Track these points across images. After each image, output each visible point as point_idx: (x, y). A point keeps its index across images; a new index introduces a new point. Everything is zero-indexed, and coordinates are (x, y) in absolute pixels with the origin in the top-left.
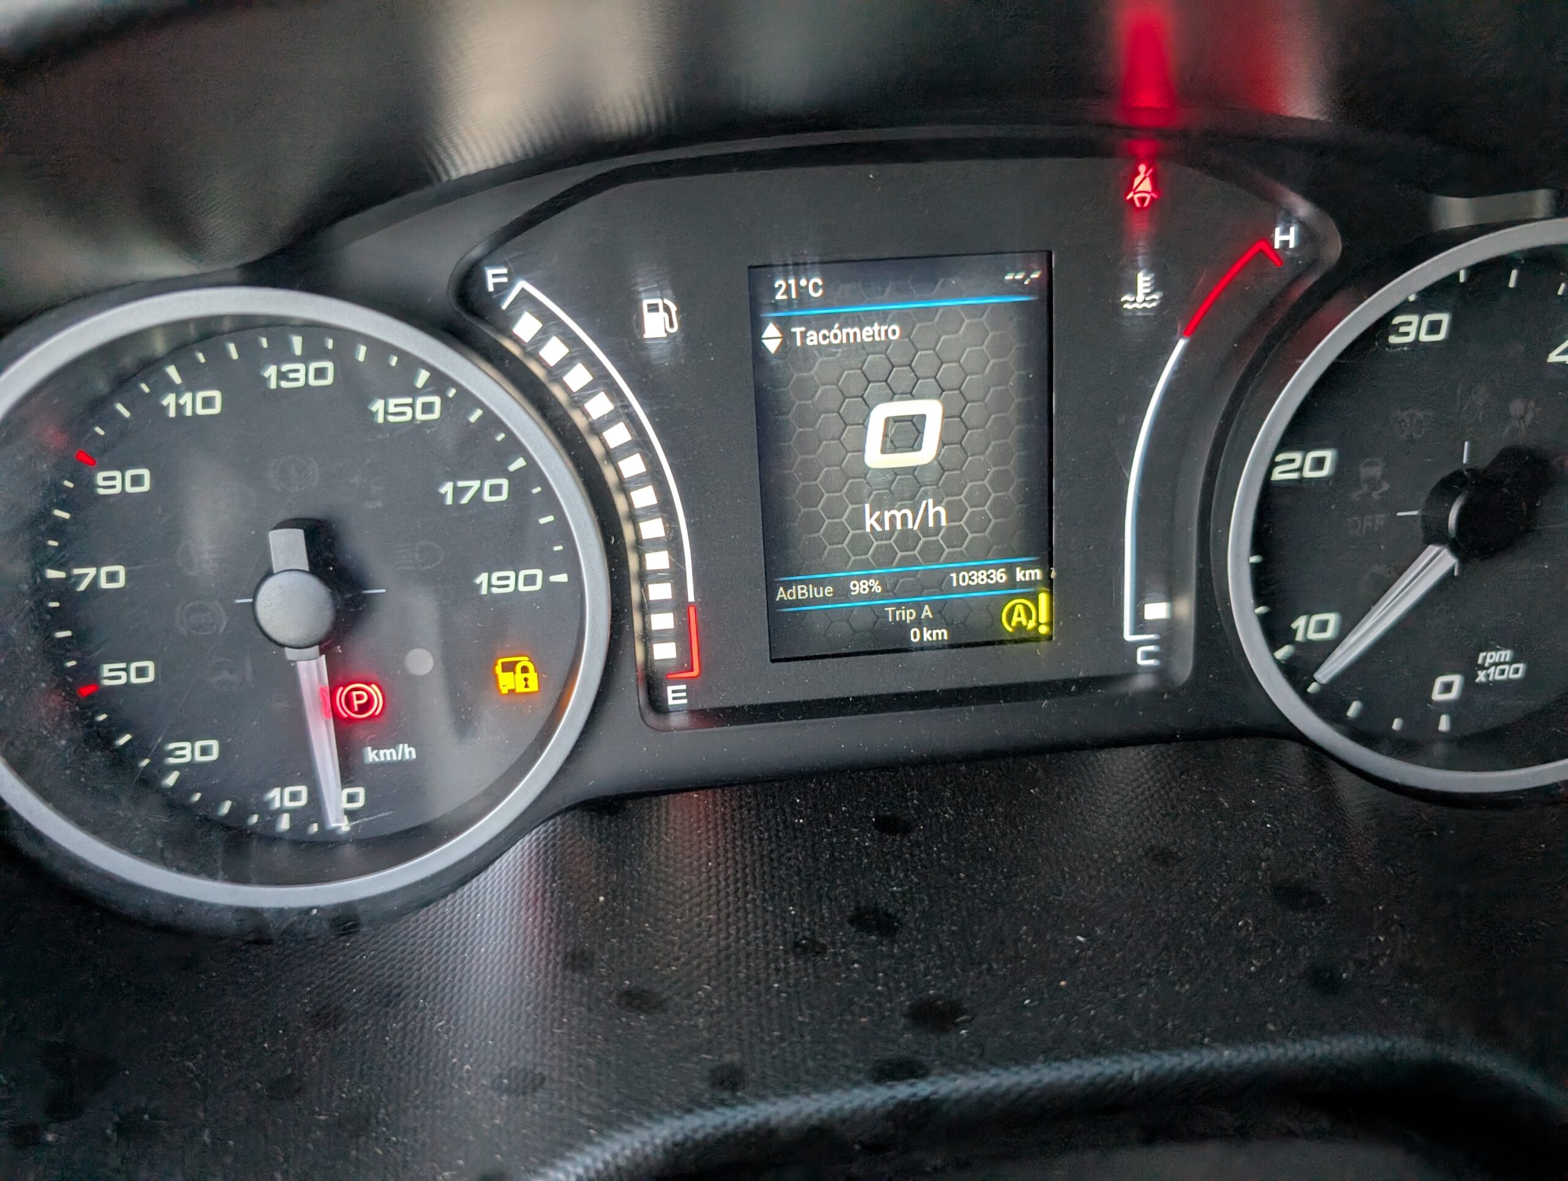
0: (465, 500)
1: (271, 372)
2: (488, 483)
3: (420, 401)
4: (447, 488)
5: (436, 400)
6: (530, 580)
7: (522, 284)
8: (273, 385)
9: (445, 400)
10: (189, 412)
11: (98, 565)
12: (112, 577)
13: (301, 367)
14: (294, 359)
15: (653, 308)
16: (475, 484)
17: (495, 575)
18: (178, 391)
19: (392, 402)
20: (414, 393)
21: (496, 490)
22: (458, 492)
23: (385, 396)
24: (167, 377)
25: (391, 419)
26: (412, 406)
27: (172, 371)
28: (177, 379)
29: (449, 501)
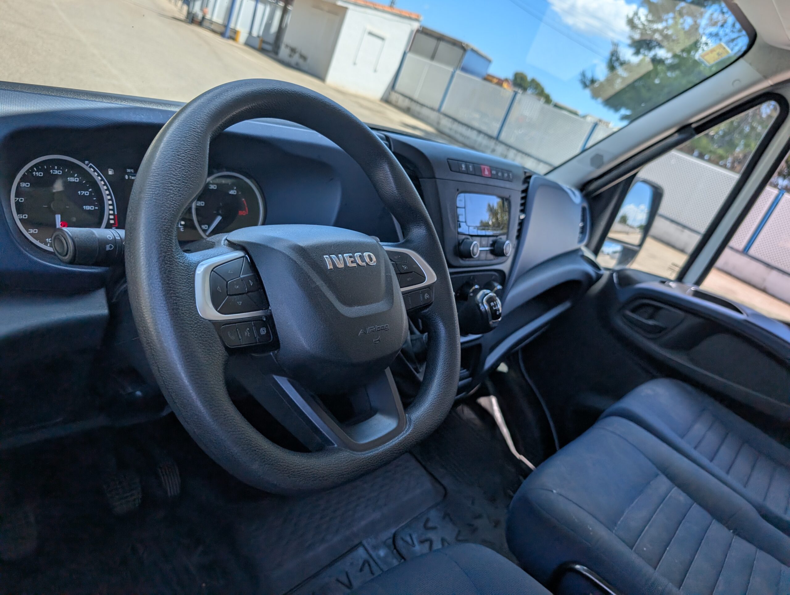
0: (82, 194)
1: (51, 171)
2: (86, 192)
3: (75, 179)
4: (79, 192)
5: (78, 179)
6: (92, 208)
7: (91, 164)
8: (52, 173)
9: (79, 179)
10: (37, 175)
11: (19, 198)
12: (22, 200)
13: (56, 171)
14: (56, 170)
15: (110, 170)
16: (84, 192)
17: (87, 206)
18: (36, 172)
19: (71, 178)
20: (75, 177)
21: (87, 193)
22: (81, 193)
23: (70, 177)
24: (34, 170)
25: (71, 181)
26: (74, 179)
27: (35, 169)
28: (36, 170)
29: (80, 194)
